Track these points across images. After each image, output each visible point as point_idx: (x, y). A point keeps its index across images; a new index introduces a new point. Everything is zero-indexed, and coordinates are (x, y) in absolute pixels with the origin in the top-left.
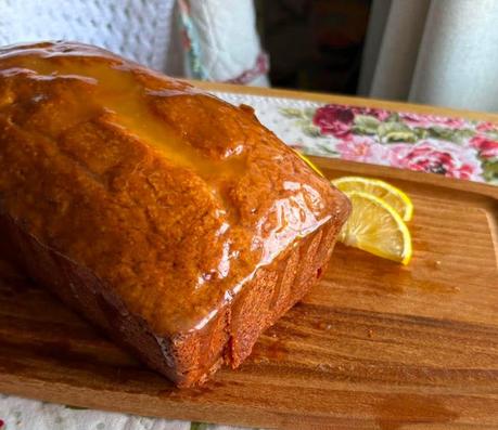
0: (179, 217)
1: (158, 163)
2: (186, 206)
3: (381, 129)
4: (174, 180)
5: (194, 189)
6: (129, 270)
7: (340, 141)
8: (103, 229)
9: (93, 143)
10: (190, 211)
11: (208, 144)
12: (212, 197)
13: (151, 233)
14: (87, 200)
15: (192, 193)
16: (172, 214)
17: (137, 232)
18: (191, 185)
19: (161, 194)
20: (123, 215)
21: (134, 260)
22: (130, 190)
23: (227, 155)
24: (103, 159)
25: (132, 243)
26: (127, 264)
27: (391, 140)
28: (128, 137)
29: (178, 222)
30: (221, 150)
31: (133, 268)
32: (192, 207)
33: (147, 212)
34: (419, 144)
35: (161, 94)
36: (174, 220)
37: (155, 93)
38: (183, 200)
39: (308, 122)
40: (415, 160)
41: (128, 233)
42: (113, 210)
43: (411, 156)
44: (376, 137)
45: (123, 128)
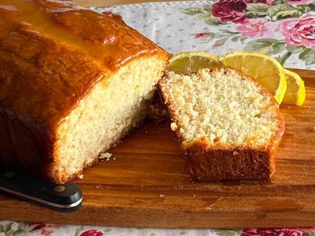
0: (80, 78)
1: (63, 50)
2: (84, 71)
3: (270, 11)
4: (75, 58)
5: (87, 62)
6: (54, 109)
7: (239, 25)
8: (36, 88)
9: (21, 43)
10: (87, 74)
11: (92, 37)
12: (99, 66)
13: (65, 88)
14: (23, 74)
15: (87, 64)
16: (77, 76)
17: (56, 88)
18: (85, 59)
19: (68, 66)
20: (47, 80)
21: (56, 104)
22: (48, 66)
23: (105, 42)
24: (29, 51)
25: (54, 94)
26: (53, 106)
27: (280, 18)
28: (42, 38)
29: (80, 80)
30: (101, 40)
31: (57, 108)
32: (87, 72)
33: (61, 76)
34: (303, 16)
35: (58, 11)
36: (78, 80)
37: (53, 11)
38: (82, 68)
39: (209, 16)
40: (302, 28)
41: (51, 89)
42: (40, 77)
43: (298, 26)
44: (268, 17)
45: (38, 32)
